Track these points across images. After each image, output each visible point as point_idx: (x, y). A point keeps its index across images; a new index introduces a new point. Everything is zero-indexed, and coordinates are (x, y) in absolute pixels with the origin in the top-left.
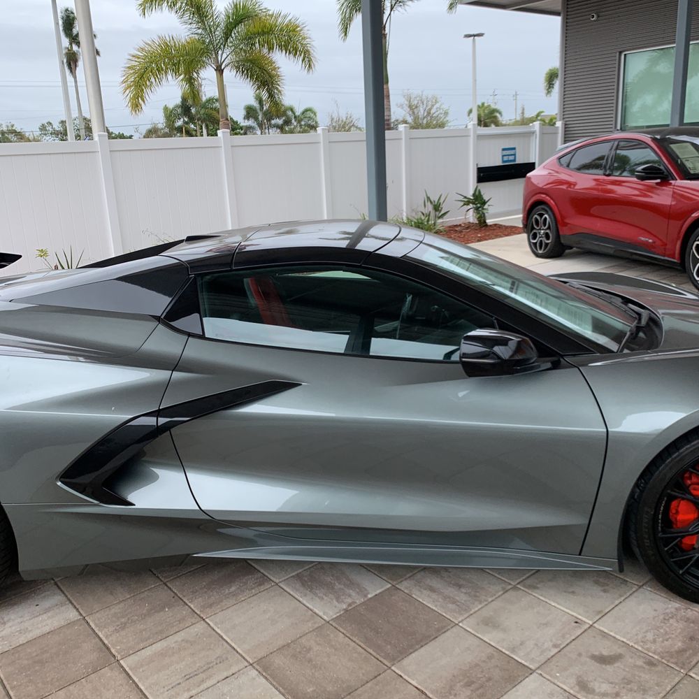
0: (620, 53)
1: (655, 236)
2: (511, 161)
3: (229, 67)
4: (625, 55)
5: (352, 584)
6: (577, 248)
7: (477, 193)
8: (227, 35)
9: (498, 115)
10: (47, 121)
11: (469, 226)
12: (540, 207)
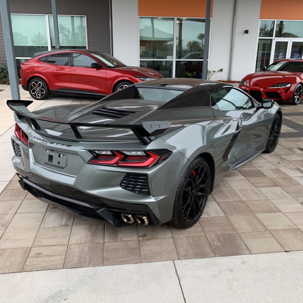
12: (36, 79)
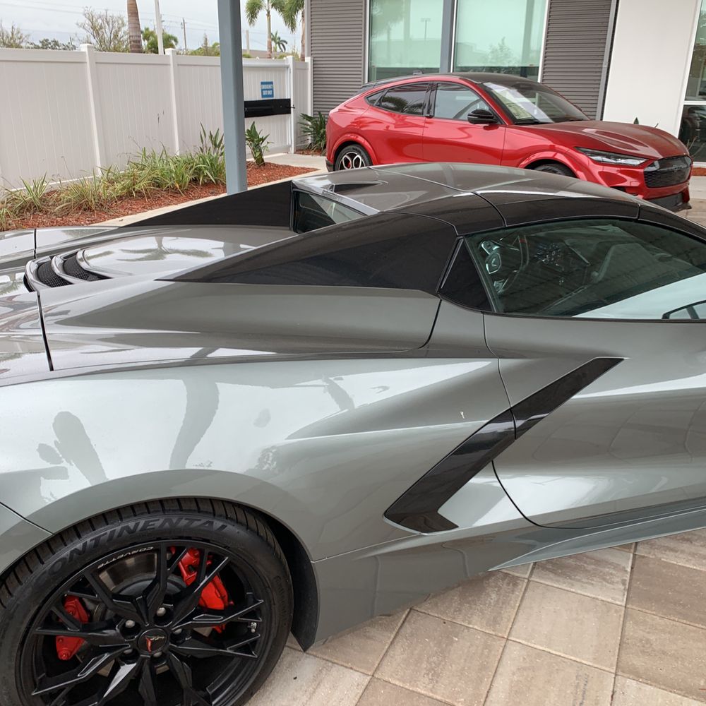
2: (269, 96)
12: (351, 147)
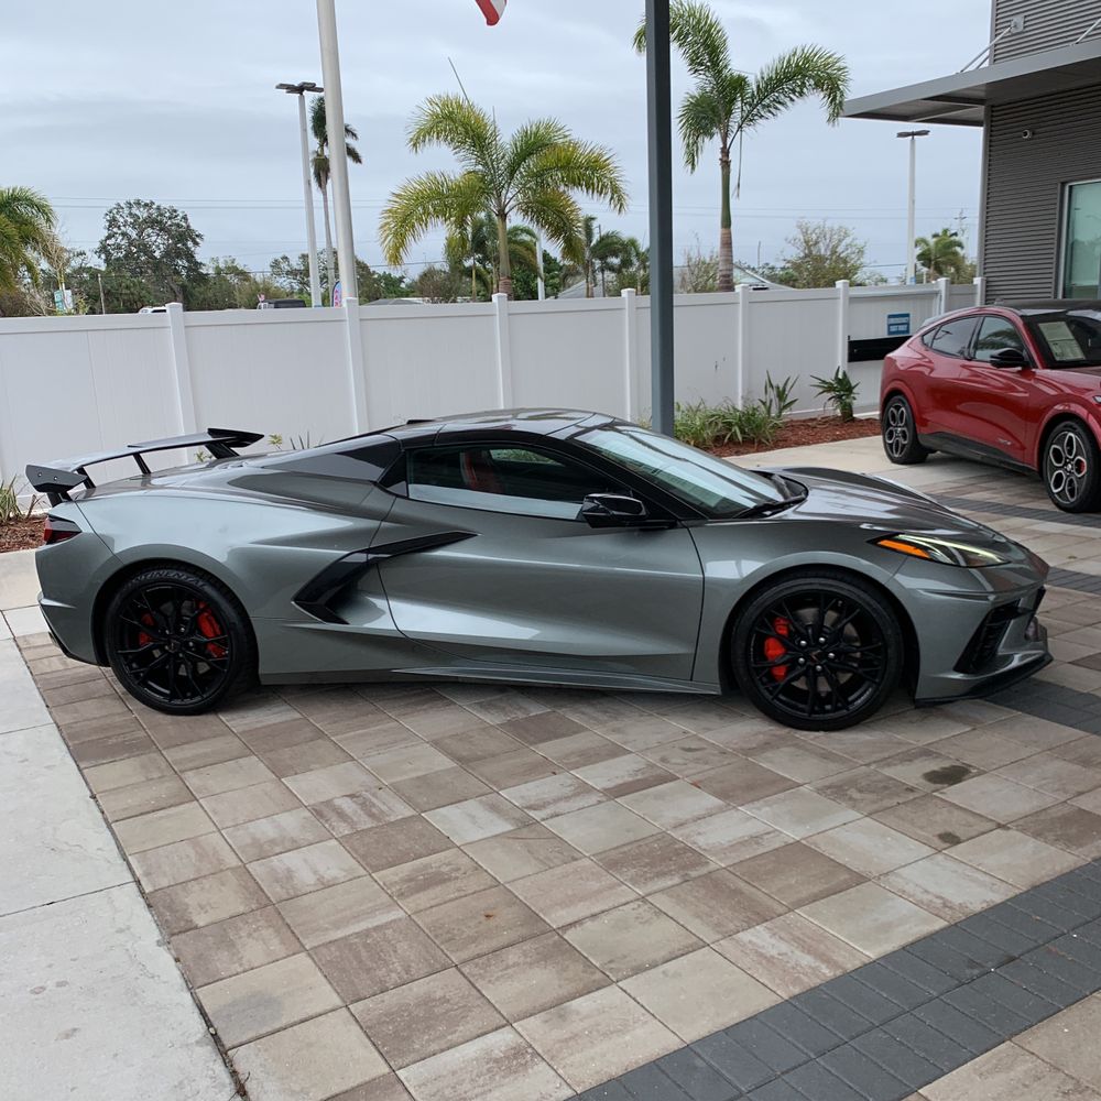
0: (1063, 184)
1: (1016, 439)
2: (903, 332)
3: (515, 210)
4: (1071, 187)
5: (520, 708)
6: (942, 451)
7: (840, 376)
8: (512, 170)
9: (958, 249)
10: (281, 255)
11: (826, 421)
12: (897, 397)
